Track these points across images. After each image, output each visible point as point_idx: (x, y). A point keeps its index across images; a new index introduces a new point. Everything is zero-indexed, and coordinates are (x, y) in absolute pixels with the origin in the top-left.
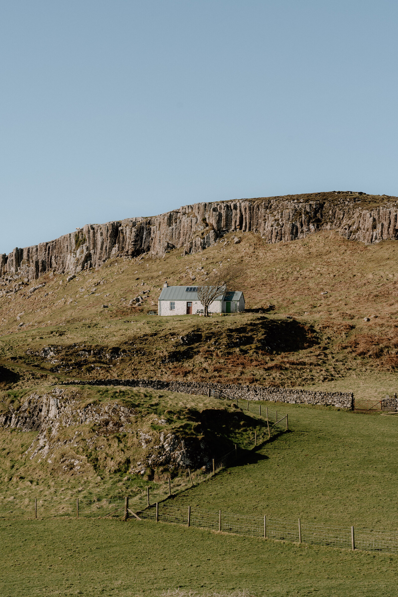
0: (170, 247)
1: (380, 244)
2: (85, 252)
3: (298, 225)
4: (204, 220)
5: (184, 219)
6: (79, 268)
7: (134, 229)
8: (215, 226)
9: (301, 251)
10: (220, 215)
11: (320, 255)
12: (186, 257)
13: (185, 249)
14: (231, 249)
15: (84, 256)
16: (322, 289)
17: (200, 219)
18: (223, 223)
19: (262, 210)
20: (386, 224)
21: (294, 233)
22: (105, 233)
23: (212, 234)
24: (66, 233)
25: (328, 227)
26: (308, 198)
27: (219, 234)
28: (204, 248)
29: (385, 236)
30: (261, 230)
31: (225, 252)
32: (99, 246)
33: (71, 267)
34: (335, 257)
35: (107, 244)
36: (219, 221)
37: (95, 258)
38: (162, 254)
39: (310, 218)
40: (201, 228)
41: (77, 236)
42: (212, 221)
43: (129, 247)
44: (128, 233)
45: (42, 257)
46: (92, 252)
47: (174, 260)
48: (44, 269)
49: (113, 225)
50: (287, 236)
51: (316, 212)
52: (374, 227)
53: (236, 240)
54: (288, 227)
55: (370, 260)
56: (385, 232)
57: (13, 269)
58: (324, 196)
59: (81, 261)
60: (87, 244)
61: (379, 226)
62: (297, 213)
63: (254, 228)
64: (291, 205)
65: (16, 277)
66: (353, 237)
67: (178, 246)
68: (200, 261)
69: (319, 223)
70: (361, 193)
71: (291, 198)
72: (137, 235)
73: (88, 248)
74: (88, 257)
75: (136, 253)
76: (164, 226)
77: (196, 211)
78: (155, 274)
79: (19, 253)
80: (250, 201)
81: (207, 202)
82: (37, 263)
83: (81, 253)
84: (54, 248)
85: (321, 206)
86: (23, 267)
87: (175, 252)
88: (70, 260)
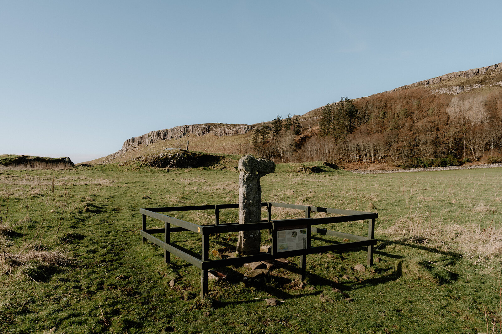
0: (172, 138)
1: (222, 137)
2: (151, 139)
3: (204, 132)
4: (181, 130)
5: (176, 130)
6: (149, 143)
7: (163, 133)
8: (183, 132)
9: (204, 139)
10: (185, 129)
11: (208, 140)
12: (176, 140)
13: (176, 138)
14: (187, 138)
15: (150, 140)
16: (206, 148)
17: (179, 130)
18: (185, 131)
19: (195, 128)
20: (224, 132)
21: (203, 134)
22: (156, 134)
23: (182, 134)
24: (146, 133)
25: (211, 132)
26: (207, 125)
27: (184, 134)
28: (180, 138)
29: (224, 135)
30: (195, 133)
31: (185, 139)
32: (154, 137)
33: (147, 143)
34: (211, 140)
35: (157, 136)
36: (184, 131)
37: (153, 140)
38: (170, 139)
39: (207, 130)
40: (180, 132)
41: (149, 134)
42: (183, 131)
43: (162, 137)
44: (162, 133)
45: (139, 140)
46: (153, 139)
47: (173, 141)
48: (140, 143)
49: (158, 131)
50: (201, 135)
51: (208, 128)
52: (221, 132)
53: (189, 136)
54: (201, 132)
55: (219, 141)
56: (224, 134)
57: (132, 143)
58: (211, 124)
59: (150, 141)
60: (151, 136)
61: (222, 132)
62: (204, 129)
63: (193, 132)
64: (202, 126)
65: (133, 146)
66: (216, 135)
67: (174, 137)
68: (179, 141)
69: (209, 131)
70: (220, 123)
71: (203, 125)
72: (164, 134)
73: (152, 138)
74: (152, 140)
75: (164, 139)
76: (170, 132)
77: (178, 128)
78: (167, 145)
79: (133, 139)
80: (192, 125)
81: (181, 125)
82: (138, 141)
83: (150, 139)
84: (143, 137)
85: (210, 127)
86: (135, 143)
87: (173, 139)
88: (147, 141)
